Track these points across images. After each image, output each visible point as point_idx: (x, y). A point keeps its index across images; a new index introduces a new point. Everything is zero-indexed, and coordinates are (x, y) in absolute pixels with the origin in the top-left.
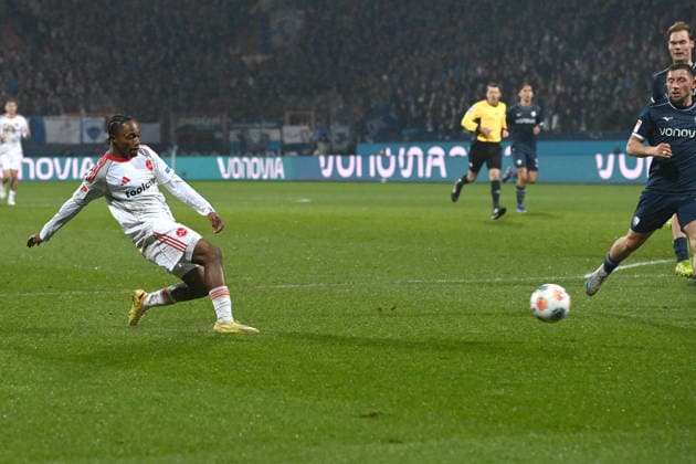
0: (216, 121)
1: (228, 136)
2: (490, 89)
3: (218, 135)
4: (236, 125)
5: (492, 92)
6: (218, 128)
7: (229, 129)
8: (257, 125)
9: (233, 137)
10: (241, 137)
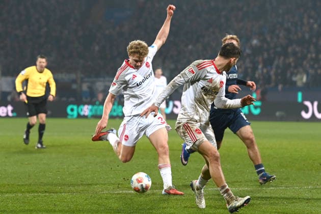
0: (73, 76)
1: (81, 87)
2: (40, 60)
3: (74, 86)
4: (86, 79)
5: (40, 62)
6: (74, 81)
7: (82, 81)
8: (102, 79)
9: (85, 87)
10: (90, 88)
